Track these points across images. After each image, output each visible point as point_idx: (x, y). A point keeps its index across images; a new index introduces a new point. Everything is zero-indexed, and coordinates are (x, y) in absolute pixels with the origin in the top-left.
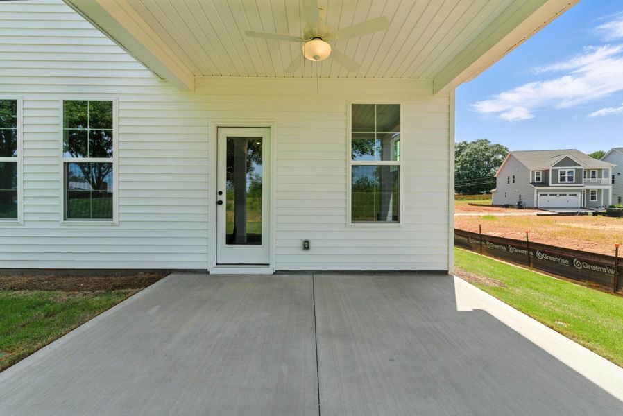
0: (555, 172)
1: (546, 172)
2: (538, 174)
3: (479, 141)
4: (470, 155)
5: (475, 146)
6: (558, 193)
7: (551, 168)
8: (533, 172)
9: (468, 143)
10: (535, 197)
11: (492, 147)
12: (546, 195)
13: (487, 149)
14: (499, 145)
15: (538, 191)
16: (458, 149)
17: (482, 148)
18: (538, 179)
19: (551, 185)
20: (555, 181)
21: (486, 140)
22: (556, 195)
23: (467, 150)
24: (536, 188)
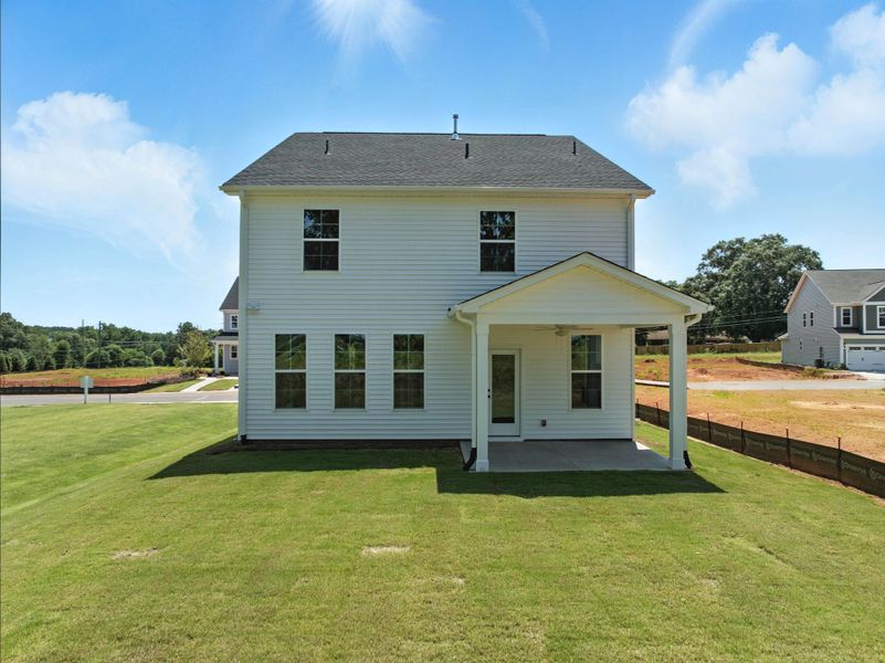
0: (871, 309)
1: (858, 309)
2: (846, 313)
3: (765, 238)
4: (750, 266)
5: (759, 249)
6: (877, 346)
7: (865, 304)
8: (838, 308)
9: (746, 241)
10: (842, 352)
11: (789, 251)
12: (859, 348)
13: (779, 255)
14: (800, 247)
15: (846, 342)
16: (728, 253)
17: (770, 252)
18: (847, 321)
19: (865, 331)
20: (872, 326)
21: (778, 236)
22: (874, 348)
23: (743, 257)
24: (844, 336)
